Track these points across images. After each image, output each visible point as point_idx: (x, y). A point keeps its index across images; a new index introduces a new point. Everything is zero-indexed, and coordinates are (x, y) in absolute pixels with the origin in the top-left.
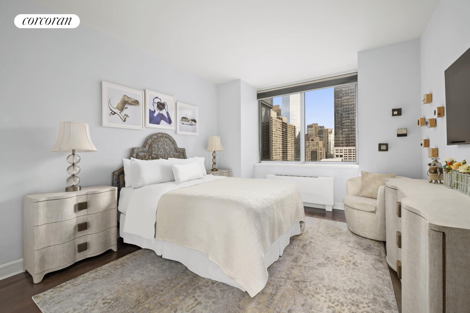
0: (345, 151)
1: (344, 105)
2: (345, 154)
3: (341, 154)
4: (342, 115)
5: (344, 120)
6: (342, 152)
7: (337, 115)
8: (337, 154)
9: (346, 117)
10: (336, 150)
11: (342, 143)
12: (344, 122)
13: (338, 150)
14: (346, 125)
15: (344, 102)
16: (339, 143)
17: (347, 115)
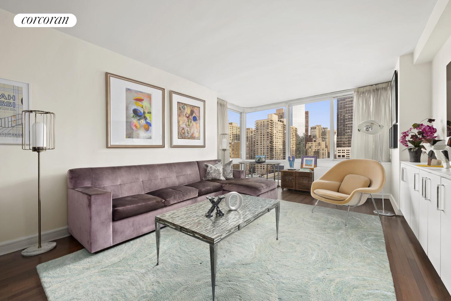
0: (347, 151)
1: (346, 107)
2: (347, 155)
3: (343, 154)
4: (344, 116)
5: (347, 121)
6: (344, 152)
7: (339, 116)
8: (339, 154)
9: (349, 118)
10: (338, 150)
11: (344, 144)
12: (346, 123)
13: (340, 150)
14: (349, 126)
15: (347, 104)
16: (342, 144)
17: (350, 117)
